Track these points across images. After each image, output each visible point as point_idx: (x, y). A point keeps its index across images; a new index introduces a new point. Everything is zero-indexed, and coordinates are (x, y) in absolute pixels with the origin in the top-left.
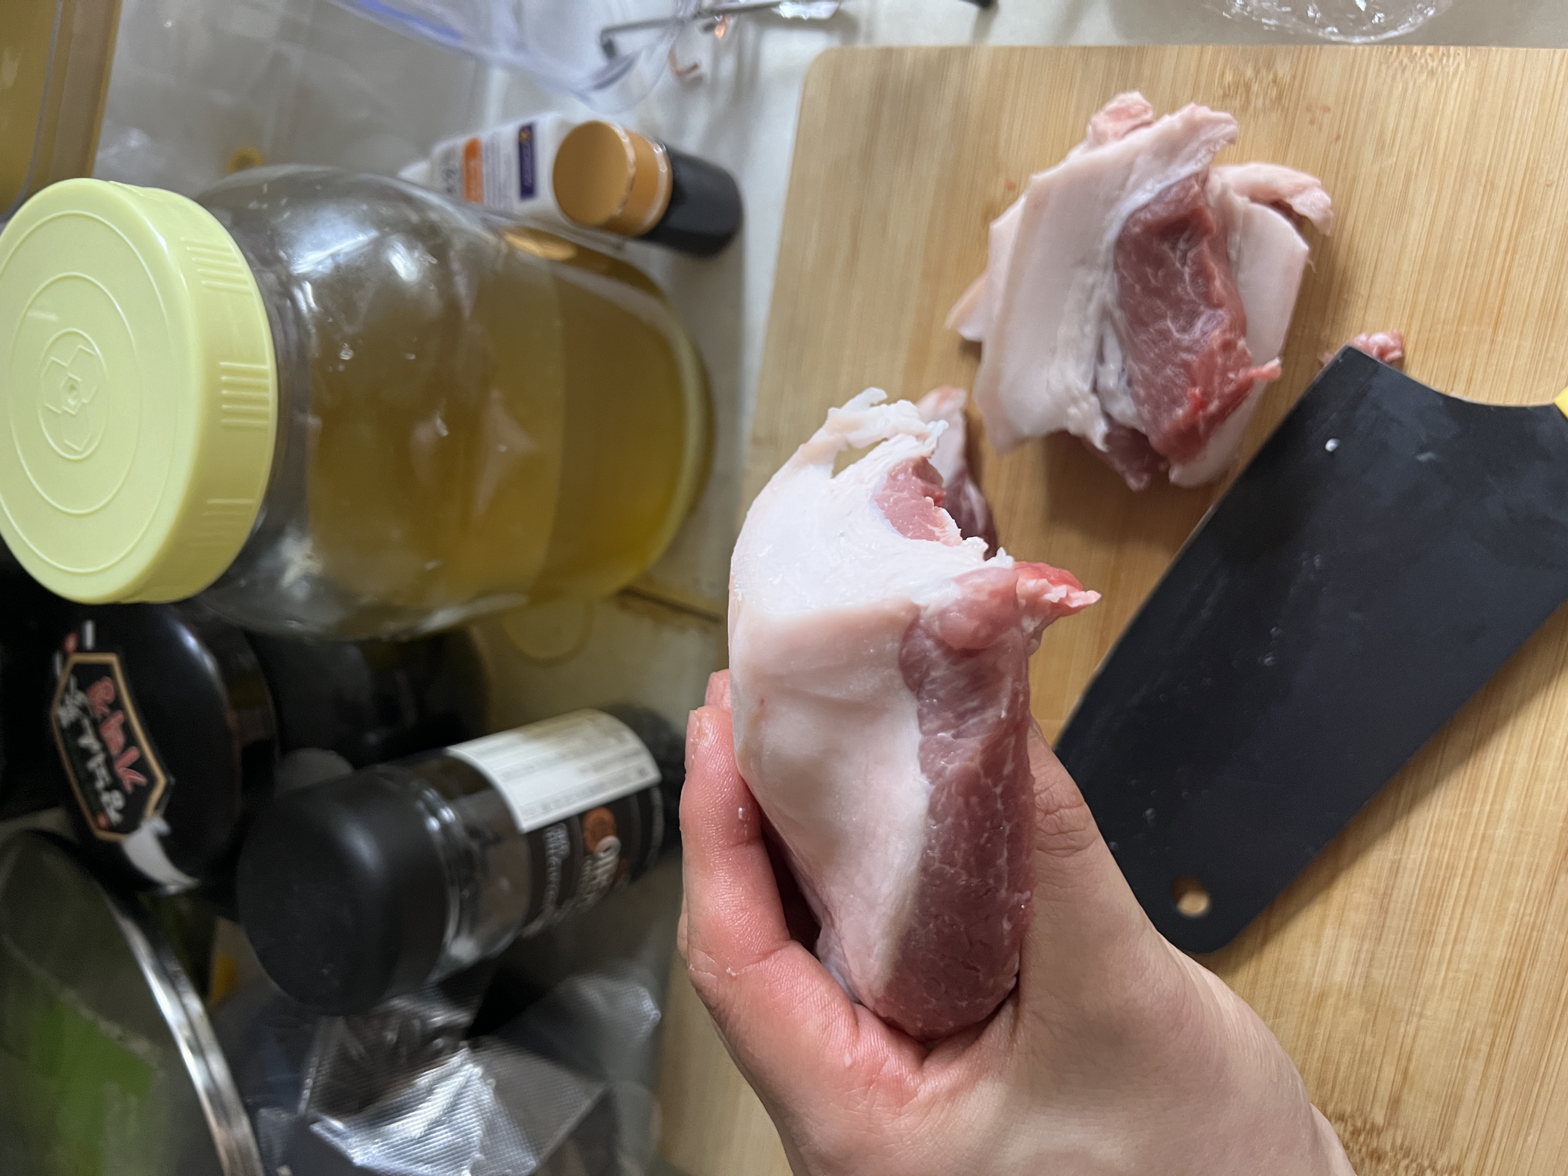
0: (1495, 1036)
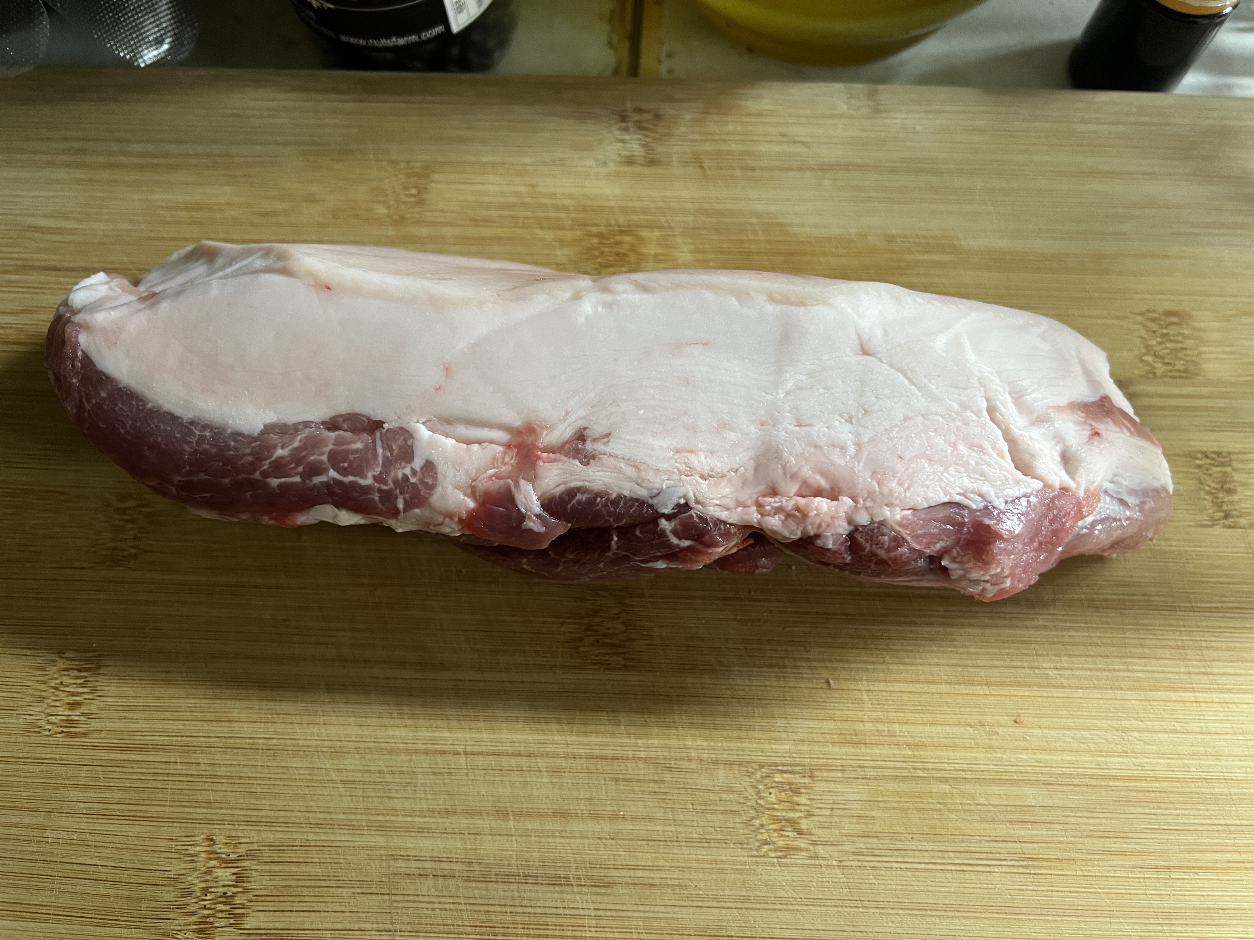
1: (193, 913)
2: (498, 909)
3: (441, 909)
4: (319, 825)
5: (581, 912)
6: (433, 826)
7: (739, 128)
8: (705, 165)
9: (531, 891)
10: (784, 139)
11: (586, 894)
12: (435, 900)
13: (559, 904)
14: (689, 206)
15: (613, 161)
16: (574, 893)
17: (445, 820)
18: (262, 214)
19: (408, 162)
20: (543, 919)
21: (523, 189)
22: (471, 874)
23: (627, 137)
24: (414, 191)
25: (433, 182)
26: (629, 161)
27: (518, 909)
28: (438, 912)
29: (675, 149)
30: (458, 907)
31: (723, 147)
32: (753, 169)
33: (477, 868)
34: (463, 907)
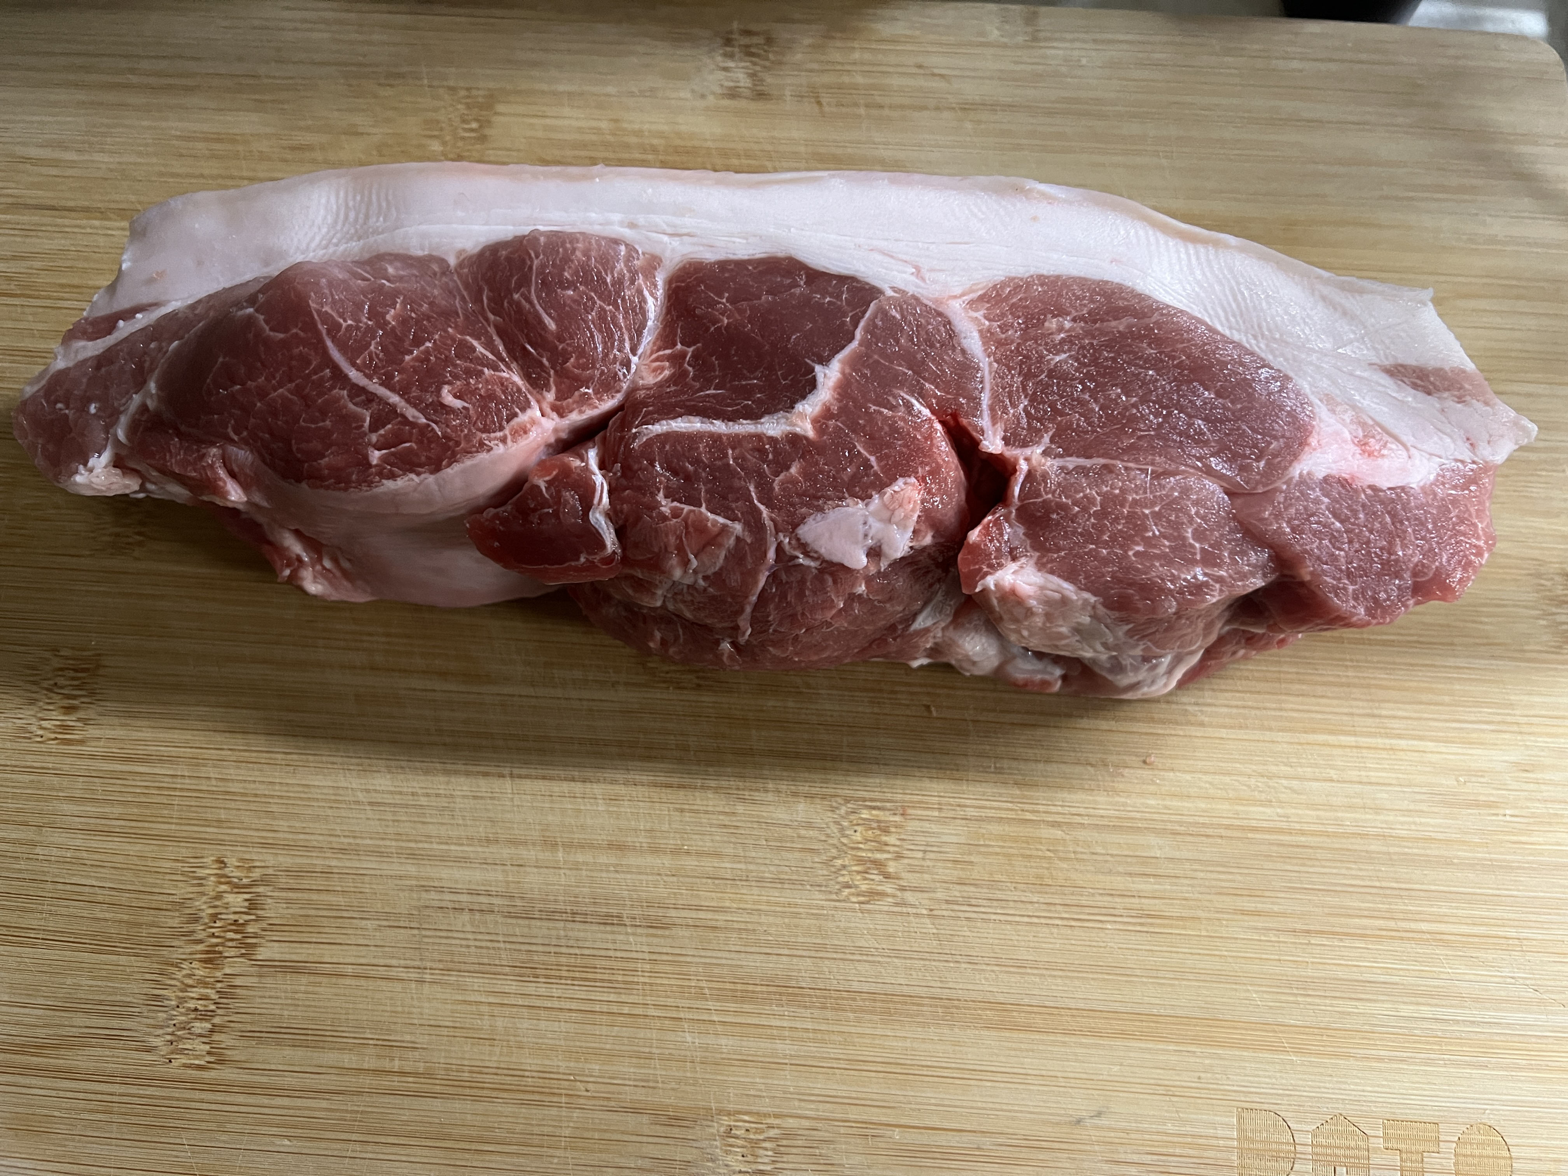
0: (415, 1074)
1: (200, 941)
2: (541, 948)
3: (476, 947)
4: (343, 851)
5: (634, 955)
6: (472, 856)
7: (867, 56)
8: (824, 101)
9: (579, 930)
10: (922, 71)
11: (641, 935)
12: (470, 936)
13: (610, 946)
14: (802, 149)
15: (714, 93)
16: (627, 934)
17: (487, 850)
18: (293, 148)
19: (468, 89)
20: (592, 962)
21: (604, 125)
22: (512, 910)
23: (731, 64)
24: (474, 125)
25: (496, 114)
26: (733, 94)
27: (564, 950)
28: (473, 950)
29: (789, 81)
30: (496, 945)
31: (846, 79)
32: (881, 107)
33: (519, 903)
34: (502, 945)
